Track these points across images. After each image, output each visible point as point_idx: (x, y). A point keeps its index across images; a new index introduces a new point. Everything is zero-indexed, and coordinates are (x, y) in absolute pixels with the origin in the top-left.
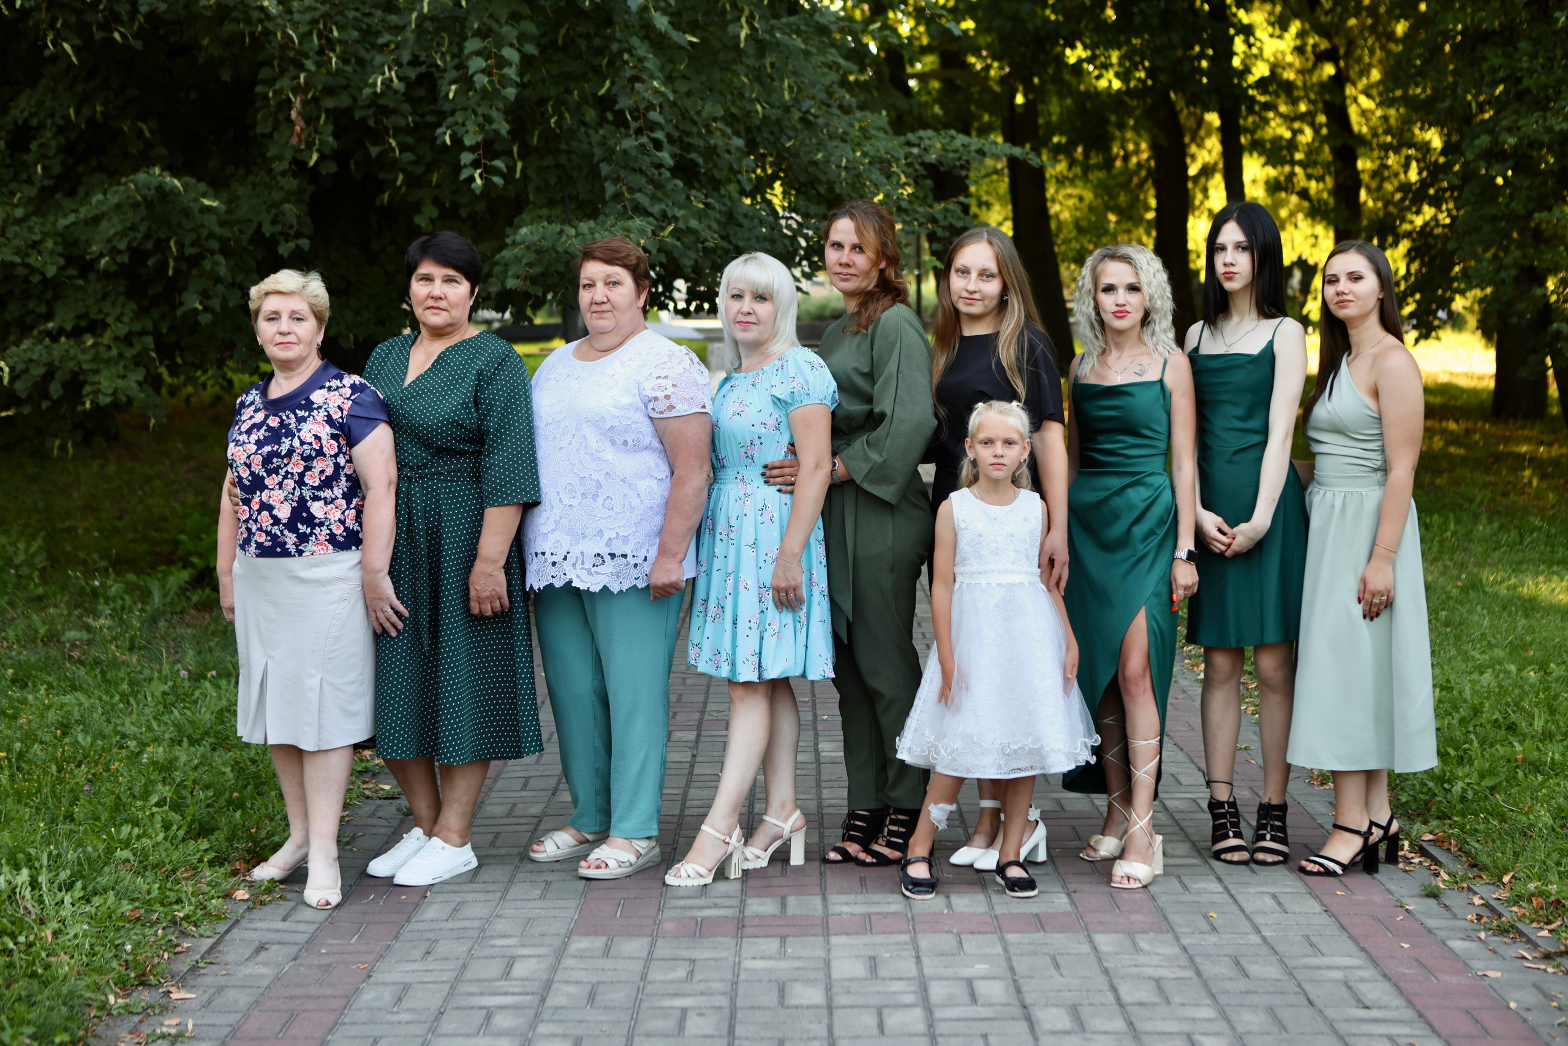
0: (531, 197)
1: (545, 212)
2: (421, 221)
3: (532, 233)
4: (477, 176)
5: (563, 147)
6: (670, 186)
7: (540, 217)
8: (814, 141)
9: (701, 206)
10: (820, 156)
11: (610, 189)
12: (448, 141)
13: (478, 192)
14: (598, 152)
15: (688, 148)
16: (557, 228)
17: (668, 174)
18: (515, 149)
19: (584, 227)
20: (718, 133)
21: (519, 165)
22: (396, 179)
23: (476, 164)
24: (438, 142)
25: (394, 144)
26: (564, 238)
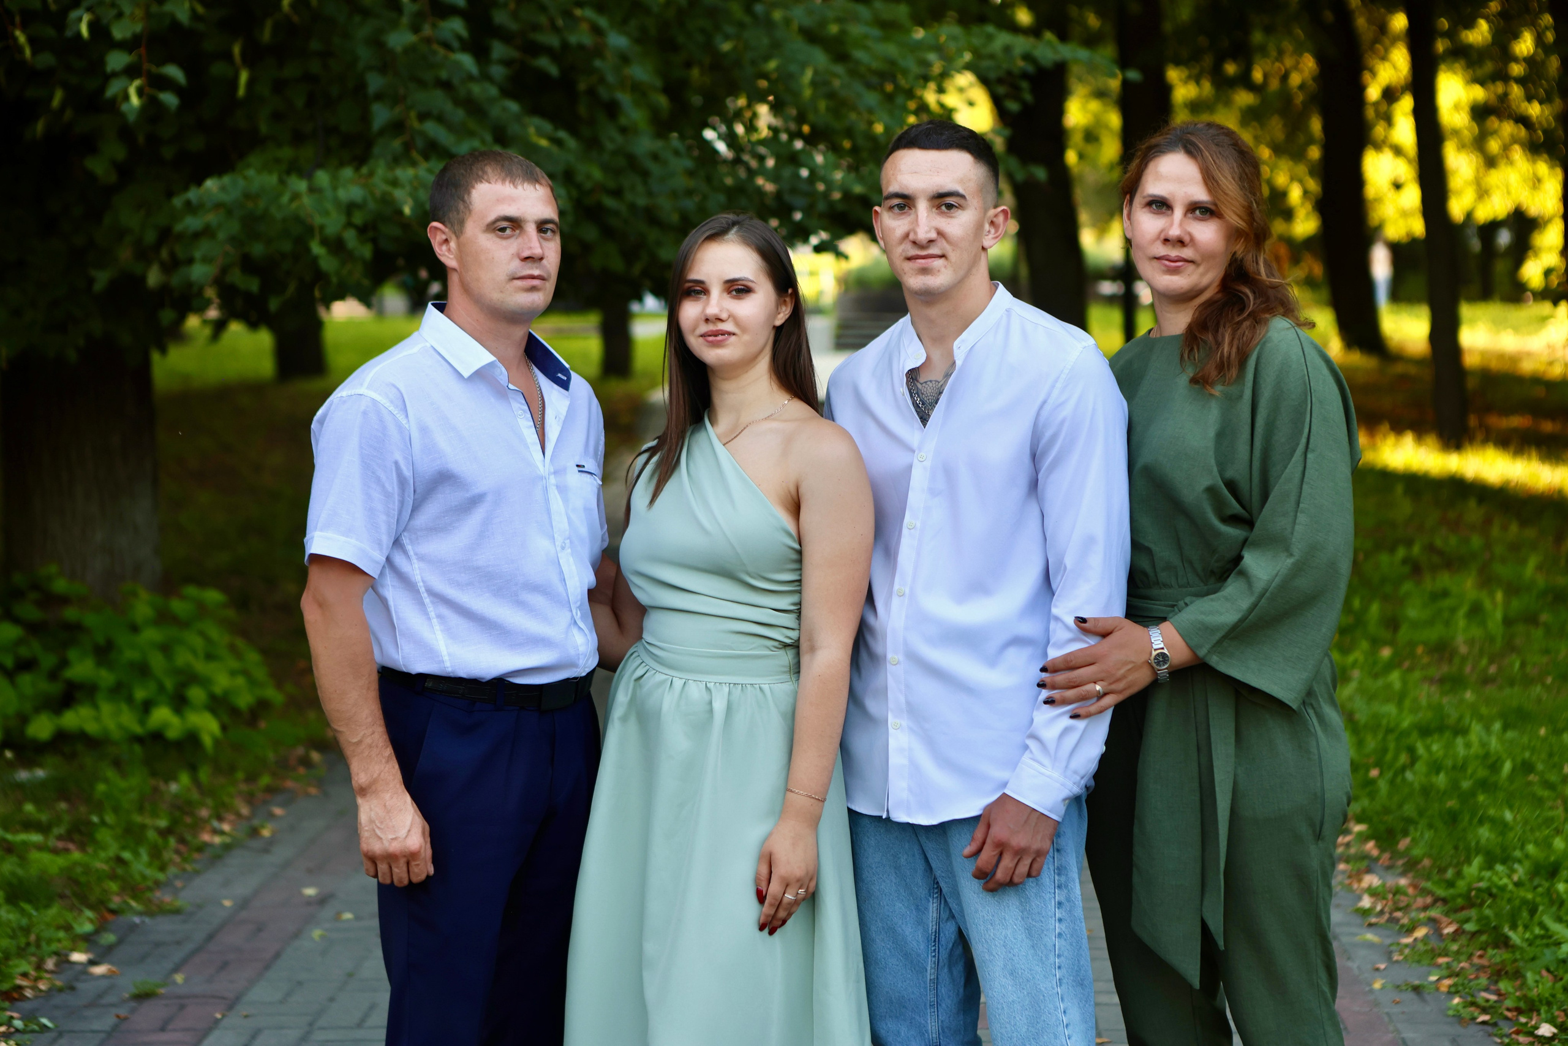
0: (264, 128)
1: (287, 153)
2: (99, 167)
3: (223, 189)
4: (132, 91)
5: (315, 45)
6: (495, 112)
7: (278, 161)
8: (765, 41)
9: (544, 143)
10: (772, 65)
11: (381, 114)
12: (84, 30)
13: (132, 118)
14: (365, 54)
15: (534, 49)
16: (272, 179)
17: (493, 91)
18: (237, 50)
19: (322, 177)
20: (584, 26)
21: (244, 77)
22: (51, 98)
23: (131, 72)
24: (69, 33)
25: (21, 37)
26: (285, 199)
